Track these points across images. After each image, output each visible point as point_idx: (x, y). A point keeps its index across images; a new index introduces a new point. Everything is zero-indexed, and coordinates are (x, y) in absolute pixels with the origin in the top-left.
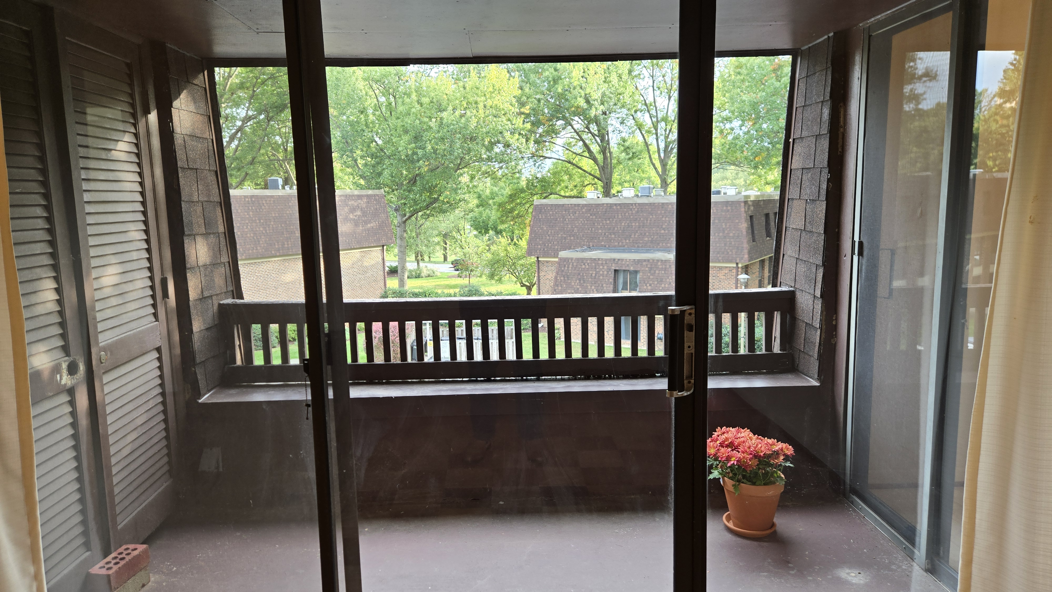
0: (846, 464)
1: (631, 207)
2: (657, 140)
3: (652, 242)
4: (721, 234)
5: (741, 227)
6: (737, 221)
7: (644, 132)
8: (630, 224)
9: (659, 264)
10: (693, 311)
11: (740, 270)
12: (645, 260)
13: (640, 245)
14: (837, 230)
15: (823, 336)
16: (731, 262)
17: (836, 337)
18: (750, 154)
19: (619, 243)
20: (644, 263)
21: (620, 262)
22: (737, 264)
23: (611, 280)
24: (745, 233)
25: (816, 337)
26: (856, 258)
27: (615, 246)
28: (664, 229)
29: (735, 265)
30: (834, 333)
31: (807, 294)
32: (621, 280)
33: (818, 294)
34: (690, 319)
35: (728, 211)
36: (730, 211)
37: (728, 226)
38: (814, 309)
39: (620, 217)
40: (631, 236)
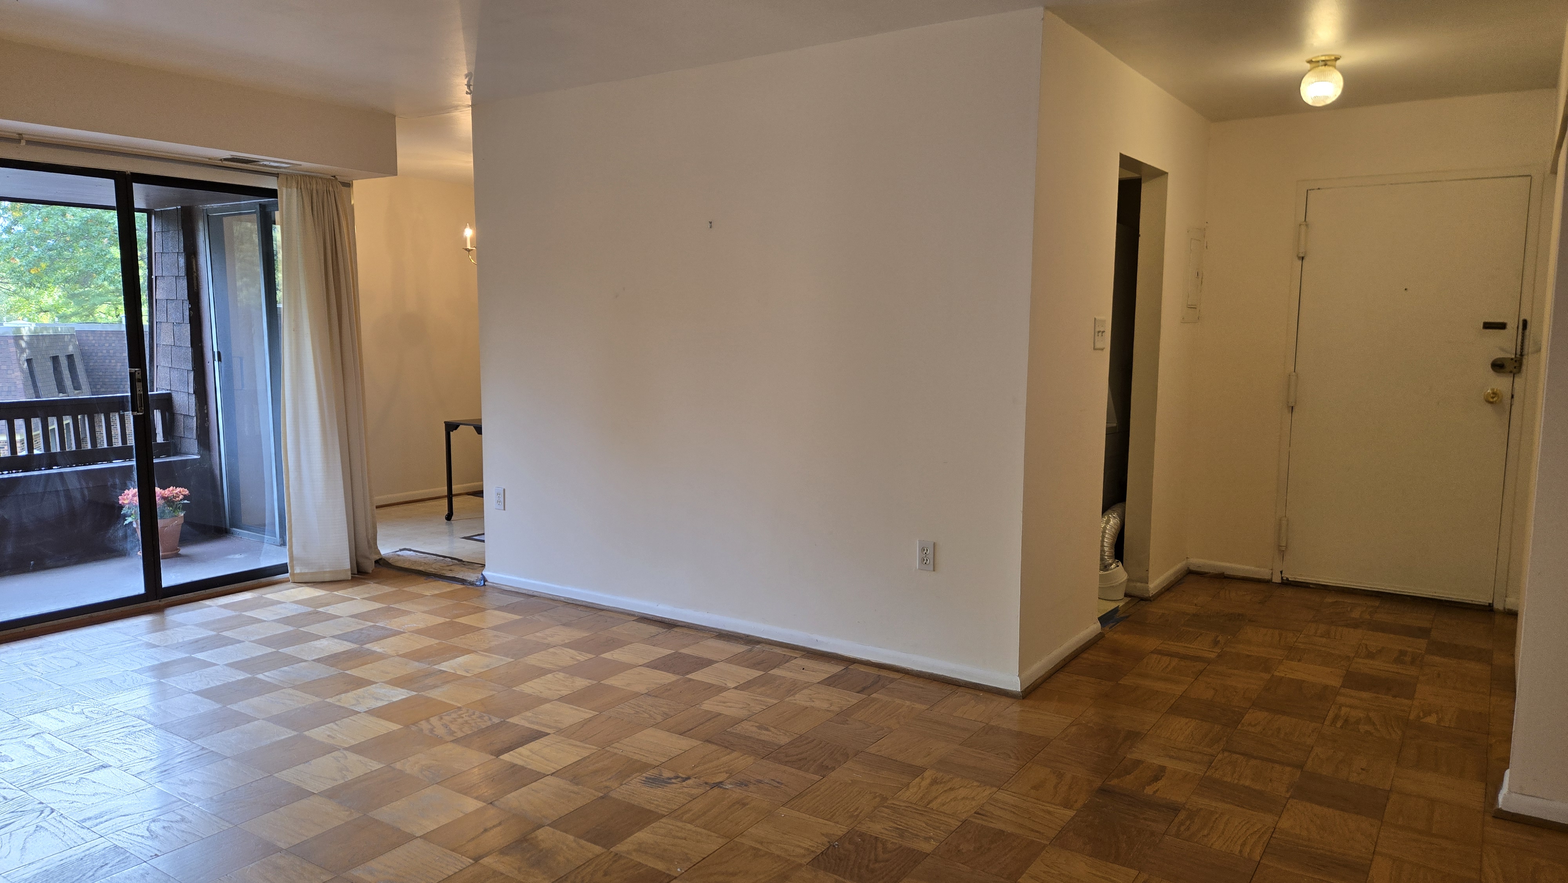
0: (225, 502)
10: (140, 371)
14: (200, 345)
15: (199, 422)
17: (208, 421)
18: (18, 264)
25: (194, 423)
26: (216, 363)
30: (207, 419)
31: (182, 393)
33: (191, 391)
34: (138, 376)
38: (190, 403)
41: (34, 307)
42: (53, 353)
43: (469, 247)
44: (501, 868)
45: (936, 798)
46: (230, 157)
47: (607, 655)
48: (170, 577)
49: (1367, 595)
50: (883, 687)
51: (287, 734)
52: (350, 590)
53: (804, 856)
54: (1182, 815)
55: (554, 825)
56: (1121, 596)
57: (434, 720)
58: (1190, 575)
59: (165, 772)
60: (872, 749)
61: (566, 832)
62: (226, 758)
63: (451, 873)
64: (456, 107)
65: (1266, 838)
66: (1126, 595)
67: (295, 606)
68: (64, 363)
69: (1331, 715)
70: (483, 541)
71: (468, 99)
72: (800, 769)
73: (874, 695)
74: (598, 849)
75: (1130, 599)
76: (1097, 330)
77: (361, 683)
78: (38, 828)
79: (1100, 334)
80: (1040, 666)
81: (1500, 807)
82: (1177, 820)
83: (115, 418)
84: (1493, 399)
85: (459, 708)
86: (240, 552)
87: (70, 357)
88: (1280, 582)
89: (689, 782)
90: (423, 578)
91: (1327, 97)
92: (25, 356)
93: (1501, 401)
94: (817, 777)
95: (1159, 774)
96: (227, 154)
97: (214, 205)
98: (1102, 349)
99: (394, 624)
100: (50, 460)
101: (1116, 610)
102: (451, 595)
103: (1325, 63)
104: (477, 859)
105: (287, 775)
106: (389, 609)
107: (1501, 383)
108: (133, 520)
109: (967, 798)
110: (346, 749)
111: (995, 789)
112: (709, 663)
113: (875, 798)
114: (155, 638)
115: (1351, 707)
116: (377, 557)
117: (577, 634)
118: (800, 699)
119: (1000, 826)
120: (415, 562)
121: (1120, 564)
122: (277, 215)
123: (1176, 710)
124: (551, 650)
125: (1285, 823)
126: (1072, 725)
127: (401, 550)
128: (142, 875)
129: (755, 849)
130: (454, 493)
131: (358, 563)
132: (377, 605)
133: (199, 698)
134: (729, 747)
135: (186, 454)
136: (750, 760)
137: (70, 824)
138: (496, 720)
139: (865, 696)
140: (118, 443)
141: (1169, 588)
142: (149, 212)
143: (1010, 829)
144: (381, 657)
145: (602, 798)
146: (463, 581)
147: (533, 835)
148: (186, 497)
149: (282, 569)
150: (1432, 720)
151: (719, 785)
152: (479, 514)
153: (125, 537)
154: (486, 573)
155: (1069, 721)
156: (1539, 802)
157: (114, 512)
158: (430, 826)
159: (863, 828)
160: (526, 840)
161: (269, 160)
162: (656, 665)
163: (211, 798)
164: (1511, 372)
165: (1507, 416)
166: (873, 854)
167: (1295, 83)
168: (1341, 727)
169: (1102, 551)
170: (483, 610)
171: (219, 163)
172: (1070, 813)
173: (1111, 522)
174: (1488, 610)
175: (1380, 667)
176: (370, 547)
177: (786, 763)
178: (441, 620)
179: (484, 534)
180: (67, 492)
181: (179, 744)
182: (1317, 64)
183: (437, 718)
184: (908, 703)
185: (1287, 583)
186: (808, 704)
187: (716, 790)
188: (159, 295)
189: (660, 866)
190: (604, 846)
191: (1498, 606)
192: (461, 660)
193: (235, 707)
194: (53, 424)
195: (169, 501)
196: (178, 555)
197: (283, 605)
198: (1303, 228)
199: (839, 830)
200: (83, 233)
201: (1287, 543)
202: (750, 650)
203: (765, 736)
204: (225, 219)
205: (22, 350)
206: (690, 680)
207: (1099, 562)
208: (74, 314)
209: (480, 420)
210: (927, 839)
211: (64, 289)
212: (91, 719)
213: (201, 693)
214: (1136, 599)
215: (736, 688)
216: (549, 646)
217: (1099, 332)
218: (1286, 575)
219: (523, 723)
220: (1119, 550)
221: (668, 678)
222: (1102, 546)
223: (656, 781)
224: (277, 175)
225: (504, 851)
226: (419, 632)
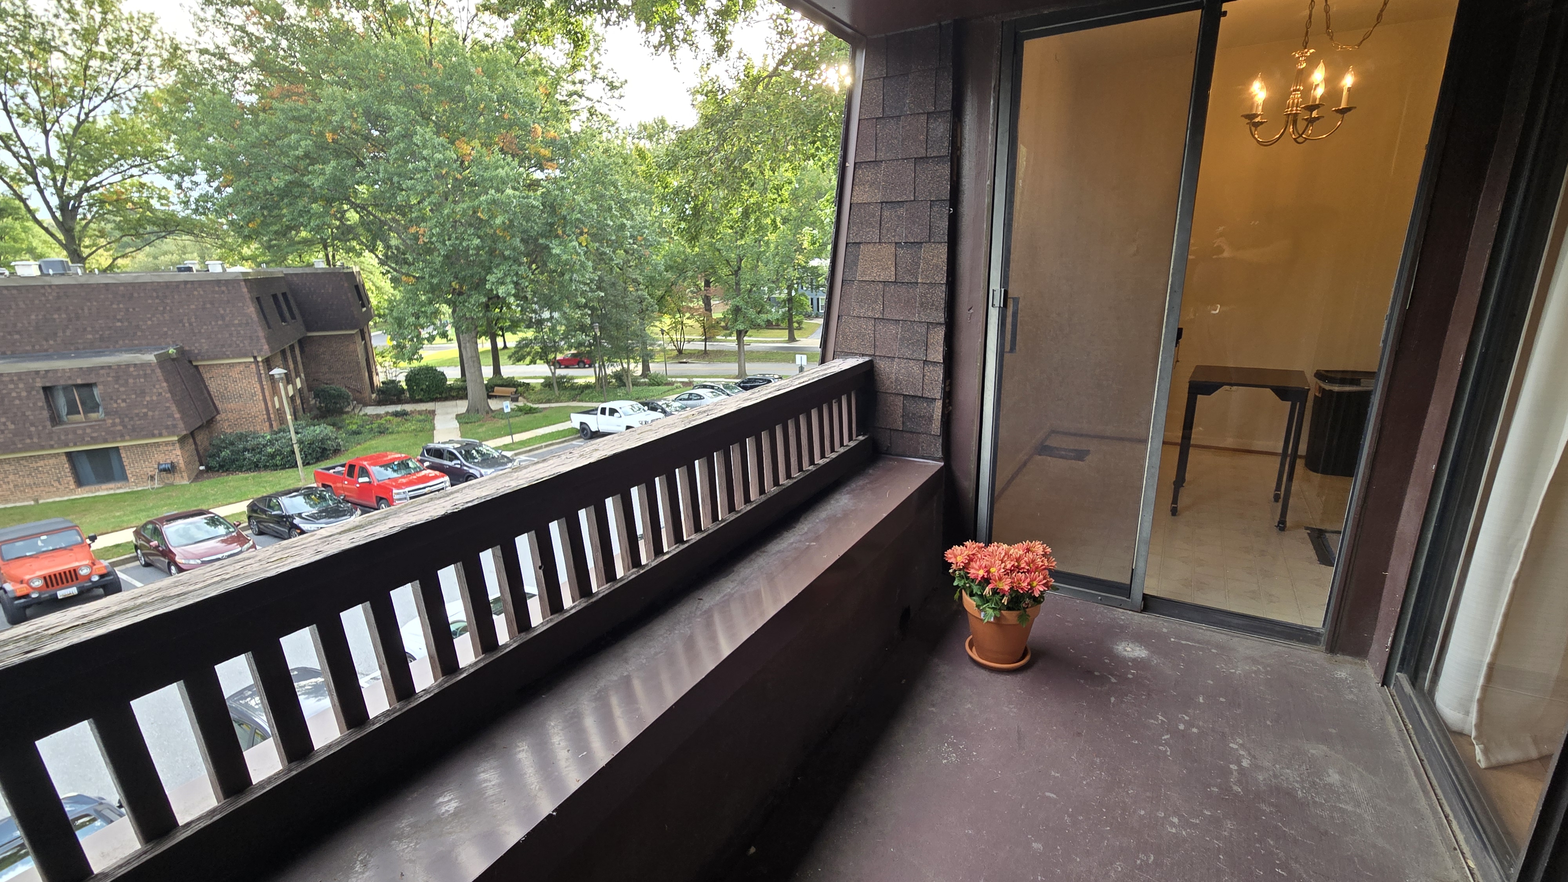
1: (42, 291)
2: (41, 191)
3: (102, 339)
4: (220, 322)
5: (249, 311)
6: (241, 304)
8: (48, 316)
9: (132, 369)
11: (261, 364)
12: (102, 368)
13: (81, 347)
16: (245, 355)
19: (33, 346)
20: (102, 372)
21: (50, 374)
22: (255, 358)
23: (40, 404)
24: (256, 319)
27: (27, 352)
28: (119, 320)
29: (252, 360)
32: (61, 402)
35: (223, 292)
36: (226, 292)
37: (228, 311)
39: (22, 305)
40: (55, 334)
42: (270, 293)
68: (281, 299)
92: (251, 294)
205: (247, 290)
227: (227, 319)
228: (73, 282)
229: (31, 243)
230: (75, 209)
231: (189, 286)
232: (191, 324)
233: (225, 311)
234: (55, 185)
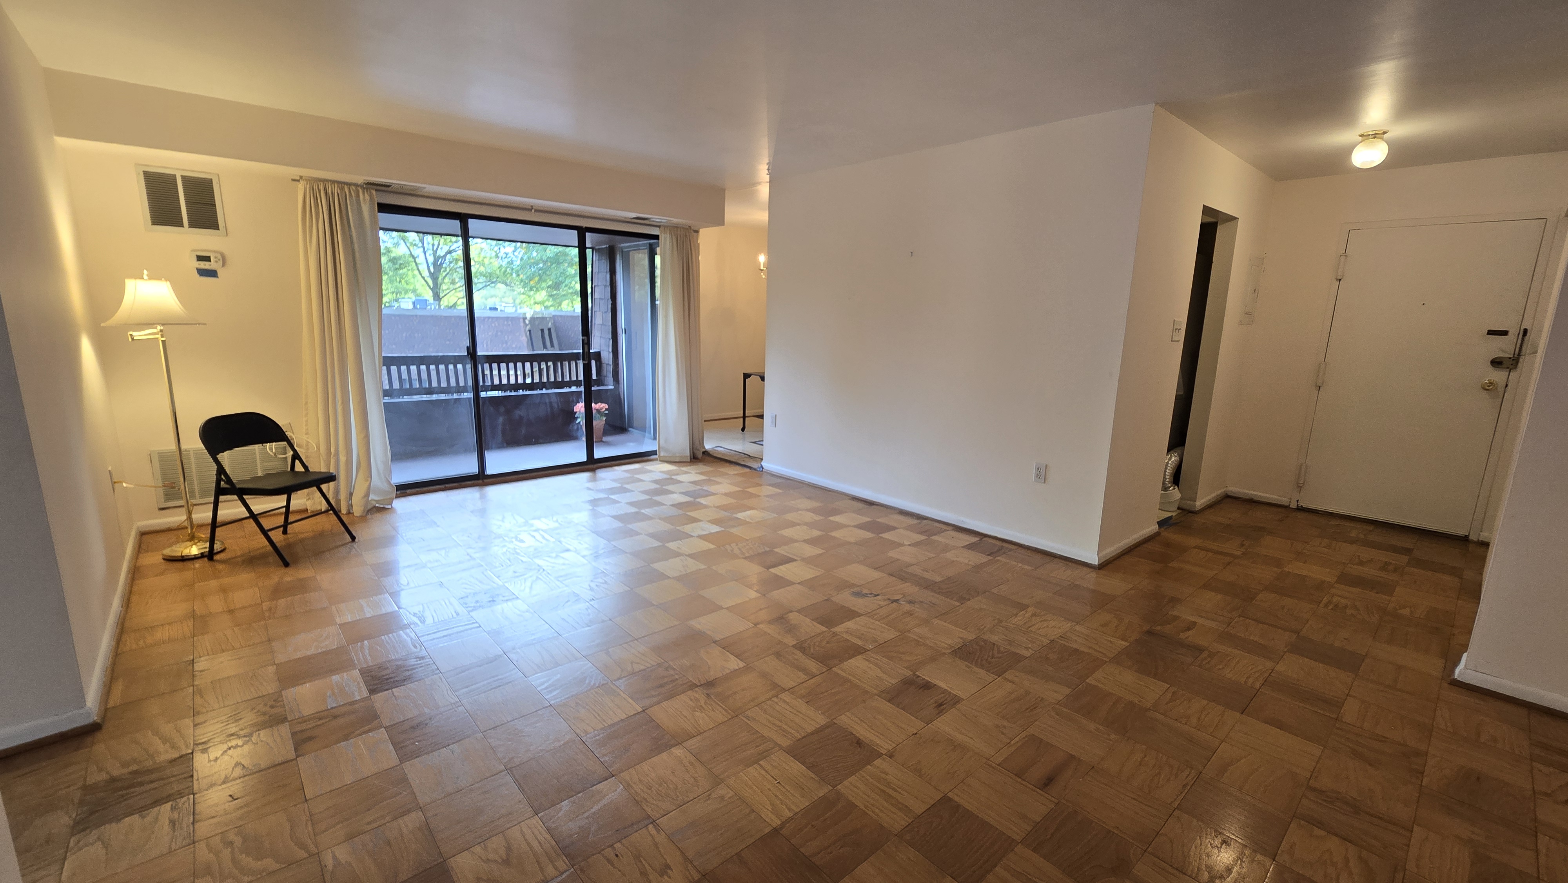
0: (626, 413)
1: (411, 319)
2: (425, 253)
4: (504, 345)
7: (408, 245)
10: (587, 339)
14: (615, 324)
15: (614, 367)
18: (525, 277)
24: (525, 344)
25: (611, 368)
26: (623, 335)
30: (618, 367)
31: (606, 352)
33: (611, 350)
34: (586, 341)
37: (511, 338)
38: (610, 357)
39: (400, 326)
40: (414, 346)
41: (532, 302)
42: (541, 327)
43: (762, 268)
44: (769, 631)
45: (1035, 625)
46: (635, 217)
47: (832, 518)
48: (599, 453)
49: (1365, 522)
50: (1004, 553)
51: (656, 544)
52: (689, 467)
53: (947, 648)
54: (1205, 654)
55: (799, 611)
56: (1175, 509)
57: (733, 545)
58: (1228, 498)
59: (596, 557)
60: (995, 591)
61: (806, 616)
62: (626, 553)
63: (742, 630)
64: (759, 183)
65: (1266, 675)
66: (1178, 508)
67: (661, 474)
68: (546, 333)
69: (1325, 600)
70: (762, 445)
71: (767, 178)
72: (947, 597)
73: (999, 558)
74: (824, 629)
75: (1181, 511)
76: (1175, 327)
77: (695, 520)
78: (538, 578)
79: (1177, 331)
80: (1112, 550)
81: (1456, 677)
82: (1201, 656)
83: (573, 364)
84: (1489, 388)
85: (747, 540)
86: (633, 442)
87: (549, 330)
88: (1296, 507)
89: (878, 597)
90: (728, 464)
91: (1373, 161)
92: (528, 328)
93: (1496, 388)
94: (958, 604)
95: (1191, 626)
96: (634, 215)
97: (625, 244)
98: (1178, 341)
99: (713, 488)
100: (541, 385)
101: (1170, 518)
102: (742, 475)
103: (1375, 136)
104: (756, 625)
105: (657, 566)
106: (709, 480)
107: (1498, 376)
108: (581, 420)
109: (1055, 627)
110: (686, 555)
111: (1074, 624)
112: (894, 528)
113: (994, 620)
114: (590, 485)
115: (1341, 597)
116: (704, 450)
117: (815, 504)
118: (950, 555)
119: (1075, 646)
120: (724, 454)
121: (1176, 487)
122: (658, 250)
123: (1207, 586)
124: (800, 512)
125: (1280, 667)
126: (1131, 589)
127: (716, 447)
128: (586, 609)
129: (916, 640)
130: (746, 415)
131: (693, 452)
132: (703, 477)
133: (613, 519)
134: (903, 579)
135: (607, 385)
136: (917, 589)
137: (552, 579)
138: (768, 549)
139: (992, 558)
140: (574, 378)
141: (1210, 506)
142: (593, 248)
143: (1082, 649)
144: (706, 507)
145: (826, 600)
146: (750, 468)
147: (786, 616)
148: (606, 409)
149: (654, 453)
150: (1406, 612)
151: (896, 601)
152: (761, 429)
153: (578, 429)
154: (763, 464)
155: (1131, 586)
156: (1489, 678)
157: (572, 415)
158: (730, 603)
159: (985, 637)
160: (783, 618)
161: (656, 218)
162: (860, 527)
163: (620, 573)
164: (1508, 368)
165: (1501, 400)
166: (991, 653)
167: (1348, 150)
168: (1332, 609)
169: (1165, 478)
170: (761, 485)
171: (630, 220)
172: (1126, 644)
173: (1173, 459)
174: (1465, 539)
175: (1368, 571)
176: (700, 444)
177: (939, 593)
178: (738, 489)
179: (763, 441)
180: (550, 403)
181: (602, 542)
182: (1368, 137)
183: (735, 544)
184: (1020, 565)
185: (1300, 509)
186: (955, 559)
187: (894, 605)
188: (596, 296)
189: (860, 643)
190: (827, 627)
191: (1473, 537)
192: (749, 513)
193: (630, 526)
194: (543, 366)
195: (598, 411)
196: (602, 441)
197: (654, 473)
198: (1343, 258)
199: (971, 636)
200: (556, 260)
201: (1304, 482)
202: (920, 523)
203: (927, 575)
204: (631, 253)
205: (527, 325)
206: (882, 537)
207: (1161, 485)
208: (551, 306)
209: (764, 373)
210: (1027, 648)
211: (547, 292)
212: (561, 525)
213: (613, 517)
214: (1185, 511)
215: (909, 545)
216: (798, 510)
217: (1176, 329)
218: (1300, 504)
219: (782, 552)
220: (1176, 478)
221: (868, 535)
222: (1165, 475)
223: (859, 594)
224: (659, 227)
225: (771, 622)
226: (726, 494)
227: (509, 344)
228: (428, 314)
229: (415, 286)
230: (441, 264)
231: (490, 320)
232: (487, 345)
233: (508, 338)
234: (433, 249)
